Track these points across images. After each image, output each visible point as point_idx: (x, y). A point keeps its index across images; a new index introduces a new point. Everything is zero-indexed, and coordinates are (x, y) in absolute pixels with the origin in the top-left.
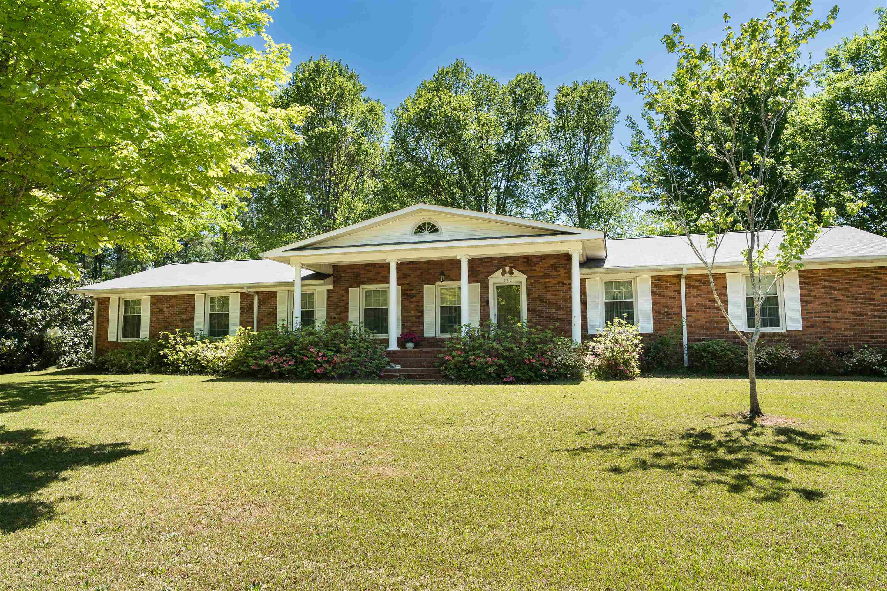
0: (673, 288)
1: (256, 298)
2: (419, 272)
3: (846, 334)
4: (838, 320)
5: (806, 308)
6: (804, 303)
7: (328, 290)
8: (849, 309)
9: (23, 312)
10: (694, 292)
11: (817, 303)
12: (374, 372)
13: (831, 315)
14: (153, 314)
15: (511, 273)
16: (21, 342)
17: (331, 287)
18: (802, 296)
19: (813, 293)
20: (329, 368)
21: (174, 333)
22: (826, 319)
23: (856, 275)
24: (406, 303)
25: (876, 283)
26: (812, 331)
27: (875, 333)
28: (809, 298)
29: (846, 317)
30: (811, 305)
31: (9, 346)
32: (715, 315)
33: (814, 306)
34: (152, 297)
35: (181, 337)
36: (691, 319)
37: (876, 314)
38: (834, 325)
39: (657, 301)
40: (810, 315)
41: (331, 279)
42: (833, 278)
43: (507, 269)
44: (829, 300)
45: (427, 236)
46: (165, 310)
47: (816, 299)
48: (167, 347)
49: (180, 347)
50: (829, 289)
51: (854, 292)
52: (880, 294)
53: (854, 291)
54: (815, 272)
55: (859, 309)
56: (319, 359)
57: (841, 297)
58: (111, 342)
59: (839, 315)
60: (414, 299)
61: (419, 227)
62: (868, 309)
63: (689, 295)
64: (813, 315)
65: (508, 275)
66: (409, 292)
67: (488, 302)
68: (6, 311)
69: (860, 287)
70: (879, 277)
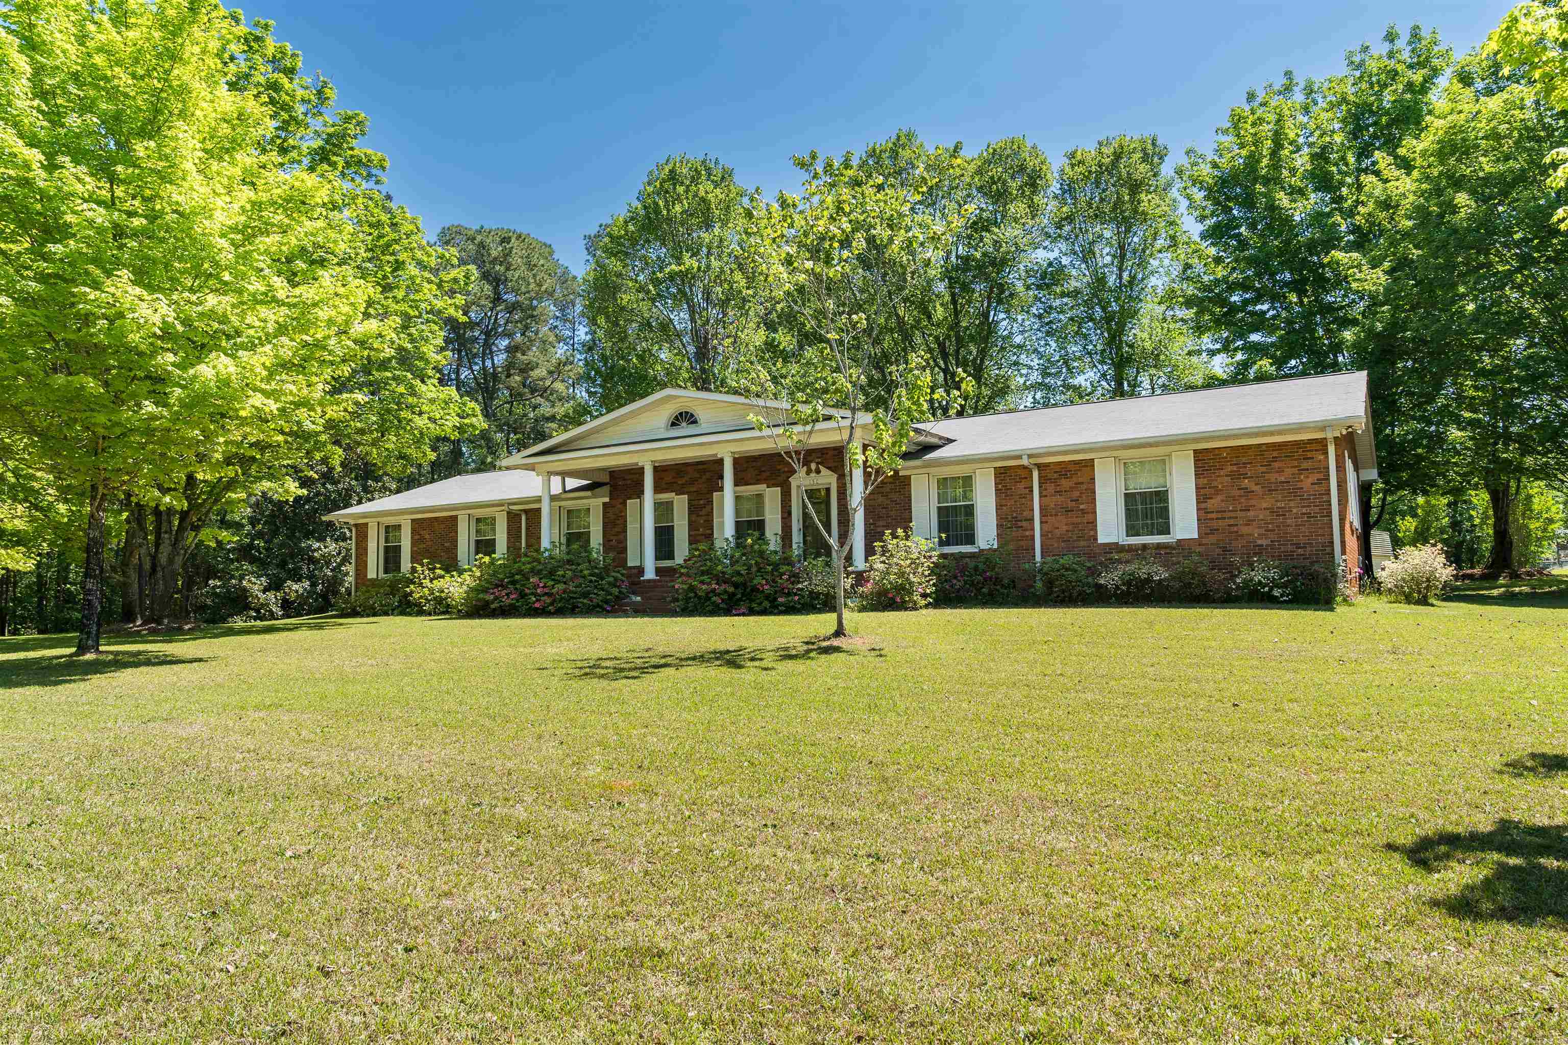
0: (1021, 486)
1: (524, 518)
2: (708, 475)
3: (1259, 542)
4: (1249, 523)
5: (1203, 505)
6: (1202, 498)
7: (604, 504)
8: (1265, 505)
9: (316, 545)
10: (1051, 488)
11: (1219, 498)
12: (598, 606)
13: (1239, 514)
14: (414, 543)
15: (818, 472)
16: (313, 585)
17: (607, 500)
18: (1198, 488)
19: (1215, 484)
20: (548, 601)
21: (422, 565)
22: (1232, 522)
23: (1275, 454)
24: (694, 518)
25: (1305, 465)
26: (1212, 539)
27: (1302, 540)
28: (1207, 491)
29: (1261, 517)
30: (1212, 501)
31: (297, 591)
32: (1079, 520)
33: (1214, 503)
34: (413, 520)
35: (429, 569)
36: (1046, 527)
37: (1304, 510)
38: (1245, 530)
39: (1004, 502)
40: (1210, 516)
41: (606, 489)
42: (1244, 460)
43: (813, 466)
44: (1238, 493)
45: (685, 429)
46: (427, 536)
47: (1218, 492)
48: (414, 583)
49: (426, 582)
50: (1236, 476)
51: (1273, 480)
52: (1310, 480)
53: (1273, 477)
54: (1217, 452)
55: (1279, 504)
56: (539, 591)
57: (1255, 488)
58: (371, 580)
59: (1251, 514)
60: (704, 512)
61: (676, 418)
62: (1292, 504)
63: (1044, 493)
64: (1214, 516)
65: (813, 475)
66: (696, 502)
67: (790, 514)
68: (295, 544)
69: (1280, 471)
70: (1309, 454)
